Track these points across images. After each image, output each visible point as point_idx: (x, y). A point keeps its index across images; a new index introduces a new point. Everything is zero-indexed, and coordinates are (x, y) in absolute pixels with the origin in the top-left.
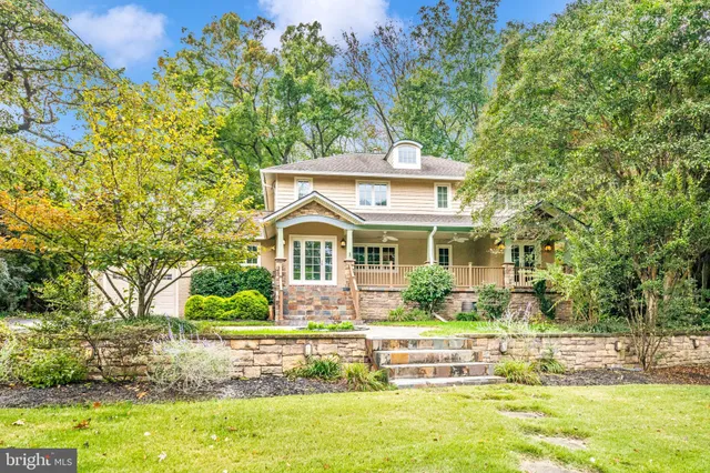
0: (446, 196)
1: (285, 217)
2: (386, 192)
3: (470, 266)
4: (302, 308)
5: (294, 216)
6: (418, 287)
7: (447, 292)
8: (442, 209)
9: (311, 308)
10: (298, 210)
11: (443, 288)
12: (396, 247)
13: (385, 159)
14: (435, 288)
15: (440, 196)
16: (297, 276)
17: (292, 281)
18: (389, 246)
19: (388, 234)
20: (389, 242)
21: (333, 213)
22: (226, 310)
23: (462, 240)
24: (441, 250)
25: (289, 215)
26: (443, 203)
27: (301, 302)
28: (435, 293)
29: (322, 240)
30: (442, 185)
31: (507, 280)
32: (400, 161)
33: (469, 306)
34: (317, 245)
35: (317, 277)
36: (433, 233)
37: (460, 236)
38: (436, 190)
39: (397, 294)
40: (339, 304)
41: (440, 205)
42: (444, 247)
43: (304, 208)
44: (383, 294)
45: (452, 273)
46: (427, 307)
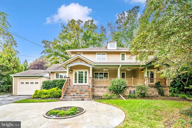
0: (124, 57)
1: (69, 63)
2: (106, 56)
3: (133, 78)
4: (72, 94)
5: (72, 63)
6: (113, 86)
7: (124, 88)
8: (123, 61)
9: (75, 94)
10: (73, 61)
11: (123, 86)
12: (108, 72)
13: (106, 48)
14: (120, 86)
15: (122, 57)
16: (76, 82)
17: (74, 84)
18: (106, 72)
19: (105, 68)
20: (106, 71)
21: (85, 62)
22: (45, 95)
23: (129, 70)
24: (122, 73)
25: (70, 63)
26: (123, 59)
27: (72, 92)
28: (120, 88)
29: (84, 71)
30: (123, 53)
31: (145, 83)
32: (110, 47)
33: (132, 92)
34: (82, 72)
35: (82, 82)
36: (120, 67)
37: (129, 68)
38: (121, 55)
39: (107, 88)
40: (86, 92)
41: (122, 60)
42: (123, 72)
43: (75, 60)
44: (102, 88)
45: (126, 81)
46: (117, 92)
